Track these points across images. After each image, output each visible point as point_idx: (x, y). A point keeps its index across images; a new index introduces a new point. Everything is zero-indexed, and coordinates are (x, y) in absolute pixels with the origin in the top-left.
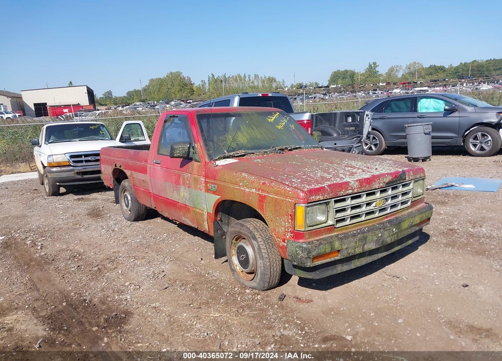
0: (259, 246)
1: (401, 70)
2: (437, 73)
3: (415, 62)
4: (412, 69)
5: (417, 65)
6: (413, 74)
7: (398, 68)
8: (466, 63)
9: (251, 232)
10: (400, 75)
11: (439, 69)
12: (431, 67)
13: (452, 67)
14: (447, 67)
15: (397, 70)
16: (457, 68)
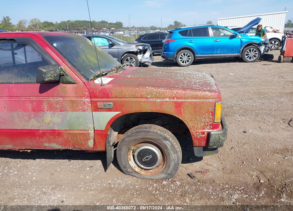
0: (172, 144)
1: (27, 23)
2: (50, 26)
3: (35, 19)
4: (34, 23)
5: (37, 21)
6: (35, 26)
7: (25, 22)
8: (64, 22)
9: (160, 135)
10: (27, 26)
11: (50, 24)
12: (45, 22)
13: (57, 23)
14: (54, 23)
15: (24, 23)
16: (60, 24)
